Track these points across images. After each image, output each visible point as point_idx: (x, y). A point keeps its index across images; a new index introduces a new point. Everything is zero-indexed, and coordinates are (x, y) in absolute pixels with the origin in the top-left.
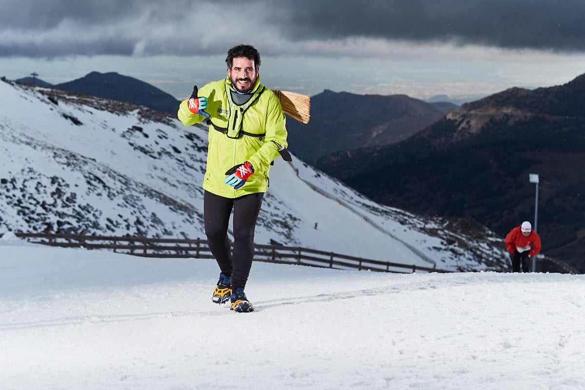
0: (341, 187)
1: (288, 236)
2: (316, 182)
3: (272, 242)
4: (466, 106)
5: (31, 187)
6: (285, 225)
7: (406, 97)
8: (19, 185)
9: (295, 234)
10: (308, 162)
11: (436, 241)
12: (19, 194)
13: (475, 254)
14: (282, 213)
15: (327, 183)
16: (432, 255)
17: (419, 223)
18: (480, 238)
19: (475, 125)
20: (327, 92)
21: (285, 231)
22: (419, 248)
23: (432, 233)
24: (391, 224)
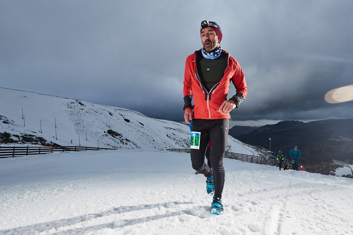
0: (238, 141)
1: (230, 149)
2: (234, 140)
3: (227, 150)
4: (259, 128)
5: (188, 141)
6: (229, 147)
7: (249, 126)
8: (186, 141)
9: (231, 148)
10: (233, 137)
11: (254, 150)
12: (186, 142)
13: (261, 152)
14: (229, 145)
15: (236, 140)
16: (254, 152)
17: (252, 147)
18: (262, 149)
19: (261, 131)
20: (236, 126)
21: (229, 148)
22: (251, 151)
23: (254, 148)
24: (247, 147)
